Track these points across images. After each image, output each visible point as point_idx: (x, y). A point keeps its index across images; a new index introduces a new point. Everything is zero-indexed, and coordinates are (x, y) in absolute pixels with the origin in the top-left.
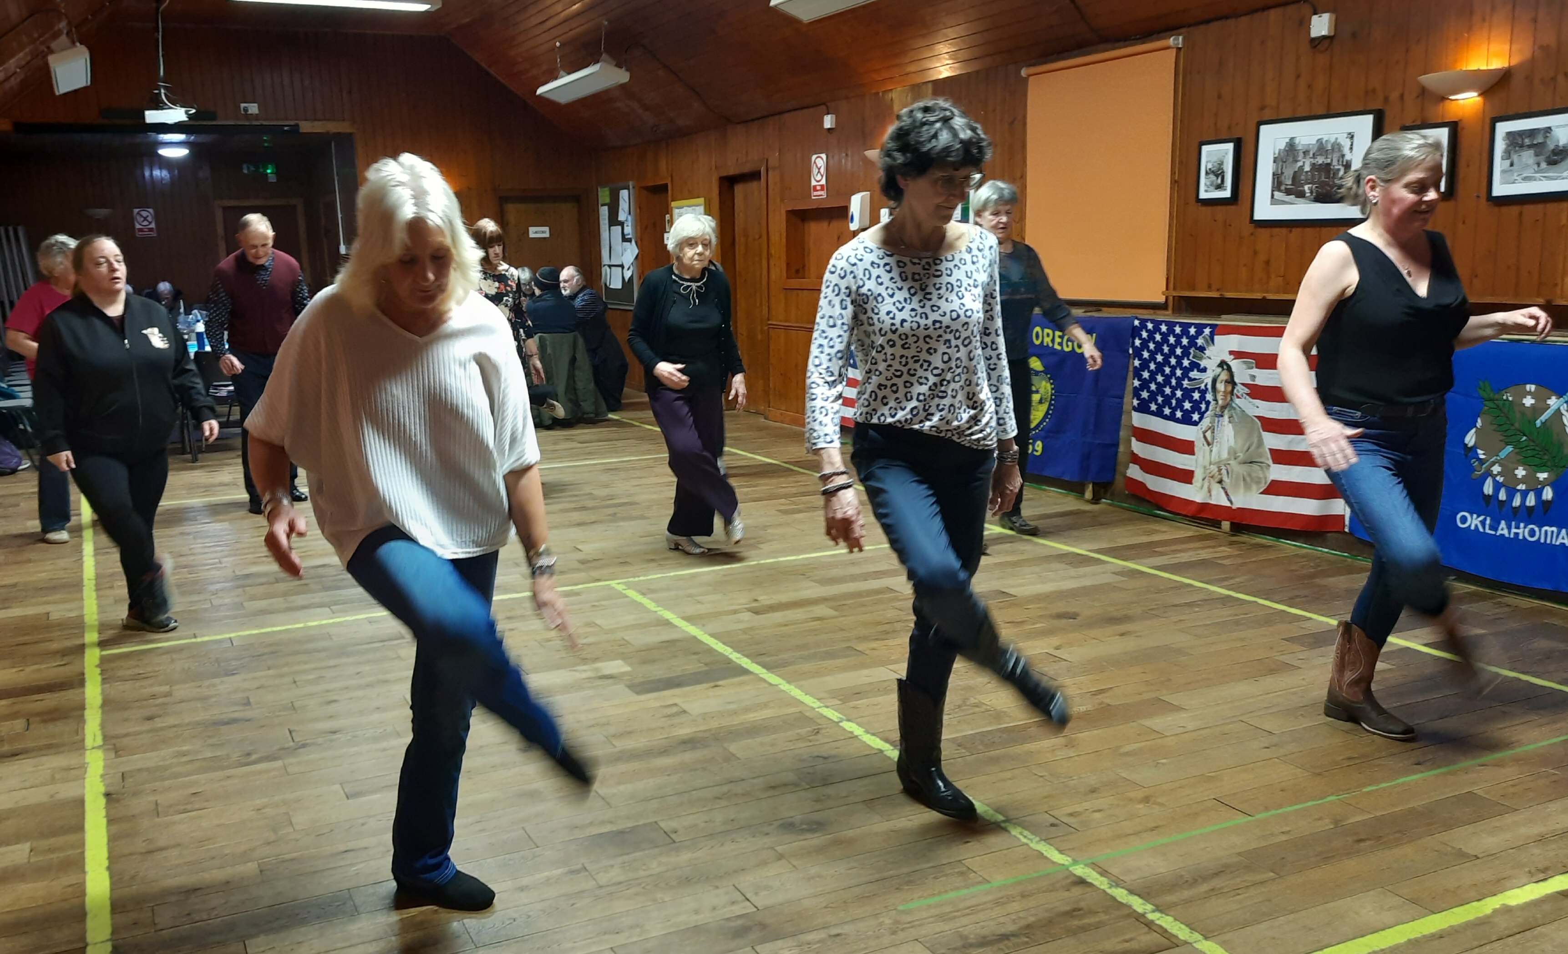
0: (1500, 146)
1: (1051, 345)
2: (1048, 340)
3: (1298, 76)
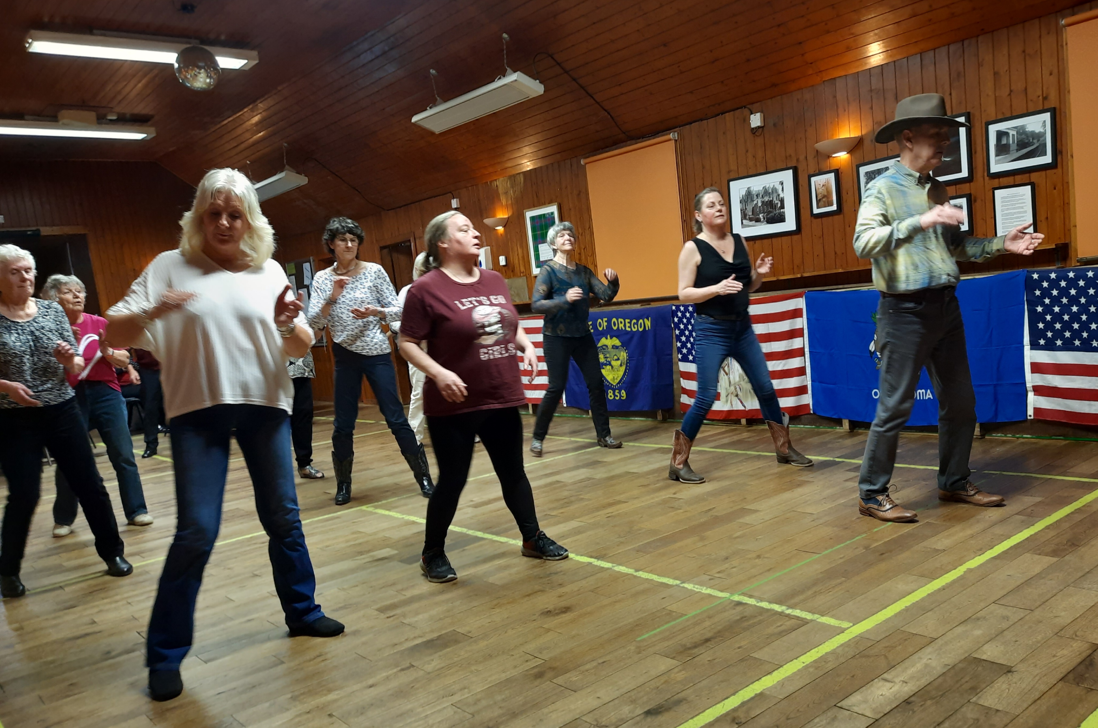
0: (863, 180)
1: (624, 328)
2: (621, 326)
3: (747, 151)
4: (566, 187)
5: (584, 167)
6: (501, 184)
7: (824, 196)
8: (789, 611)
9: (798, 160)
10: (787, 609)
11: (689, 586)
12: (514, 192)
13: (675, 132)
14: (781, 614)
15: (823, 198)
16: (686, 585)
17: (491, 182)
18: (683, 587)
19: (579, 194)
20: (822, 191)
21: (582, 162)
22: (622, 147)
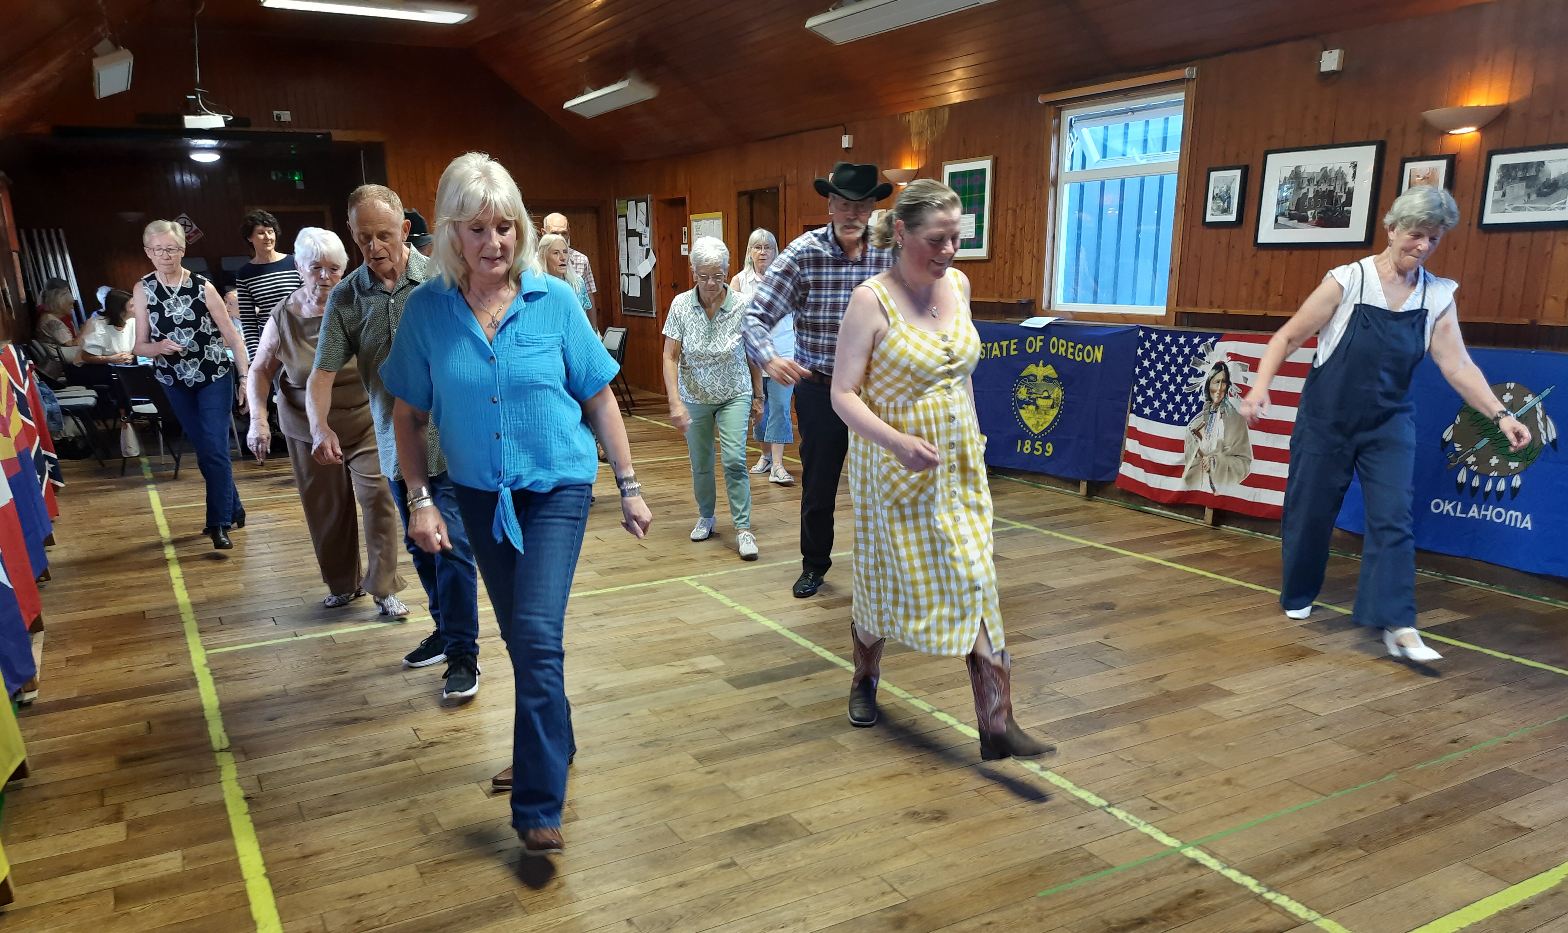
1: (1064, 354)
2: (1062, 350)
6: (915, 119)
8: (1270, 896)
9: (1389, 132)
10: (1269, 891)
11: (1119, 814)
12: (932, 134)
14: (1258, 897)
16: (1115, 811)
17: (901, 116)
18: (1110, 813)
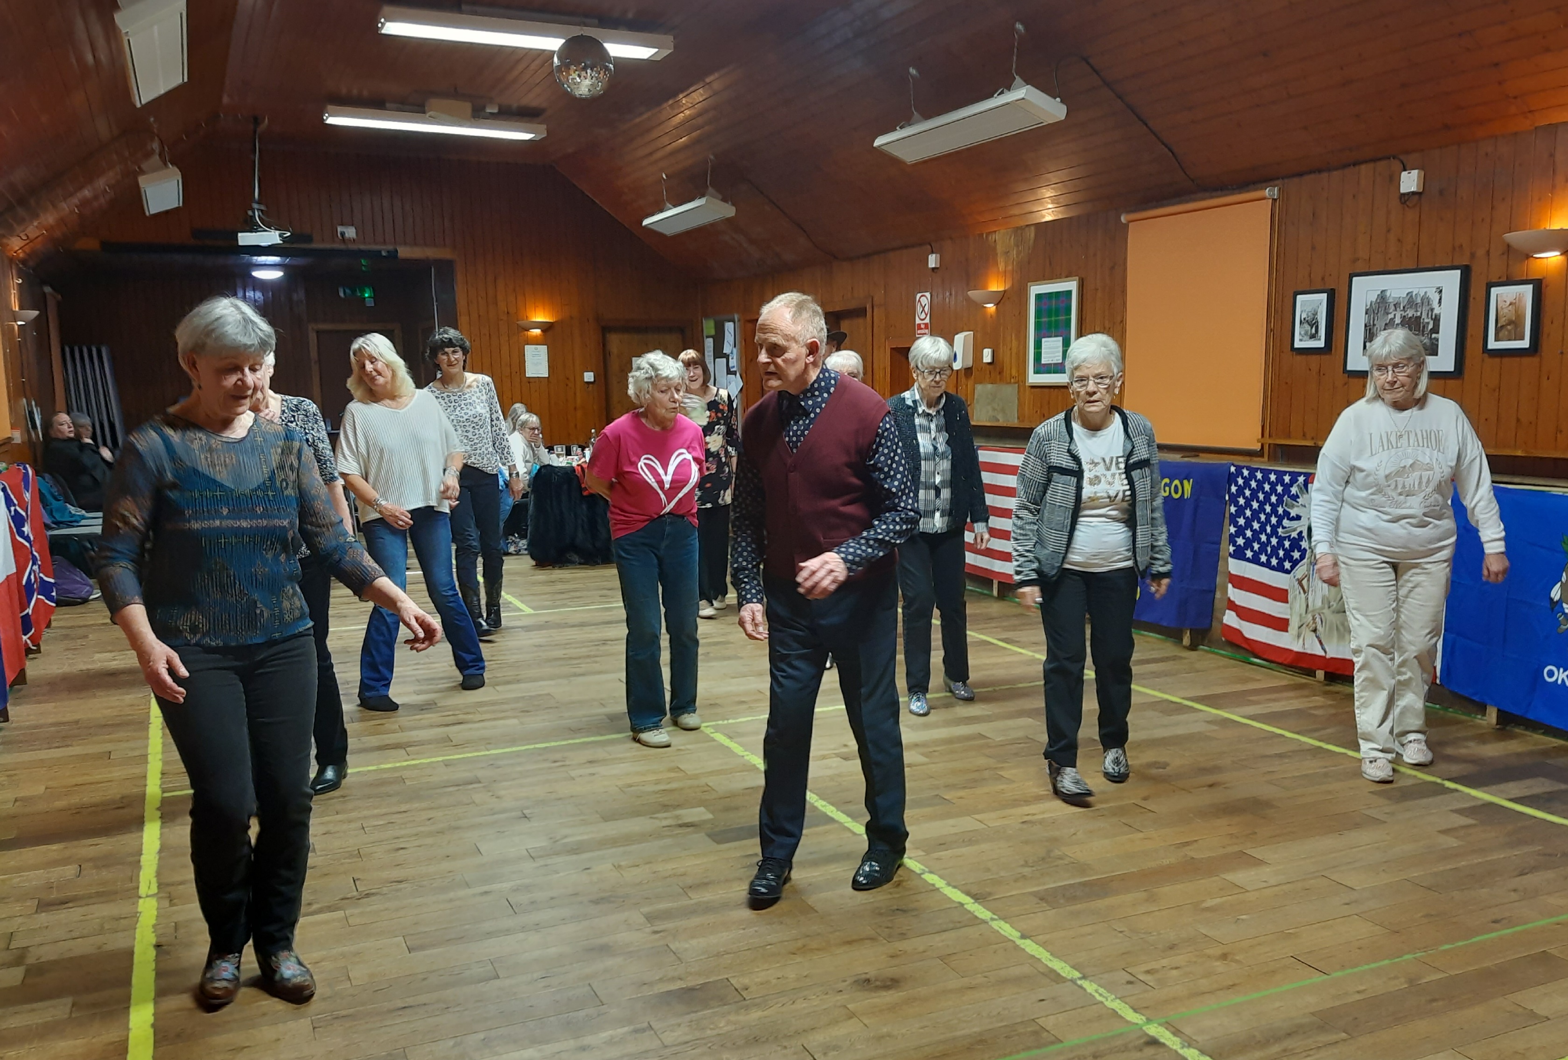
3: (1389, 231)
4: (1095, 255)
5: (1126, 226)
6: (1001, 239)
7: (1510, 322)
9: (1473, 256)
11: (1090, 987)
12: (1018, 254)
13: (1275, 186)
15: (1509, 324)
16: (1086, 984)
17: (988, 234)
18: (1081, 987)
19: (1112, 268)
20: (1508, 313)
21: (1123, 219)
22: (1187, 202)
